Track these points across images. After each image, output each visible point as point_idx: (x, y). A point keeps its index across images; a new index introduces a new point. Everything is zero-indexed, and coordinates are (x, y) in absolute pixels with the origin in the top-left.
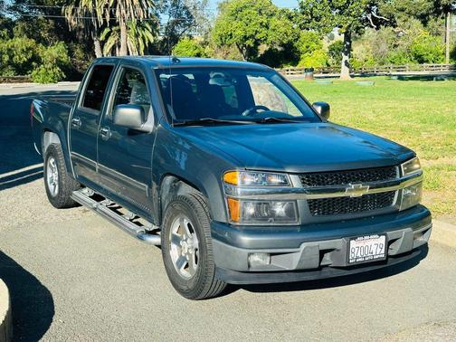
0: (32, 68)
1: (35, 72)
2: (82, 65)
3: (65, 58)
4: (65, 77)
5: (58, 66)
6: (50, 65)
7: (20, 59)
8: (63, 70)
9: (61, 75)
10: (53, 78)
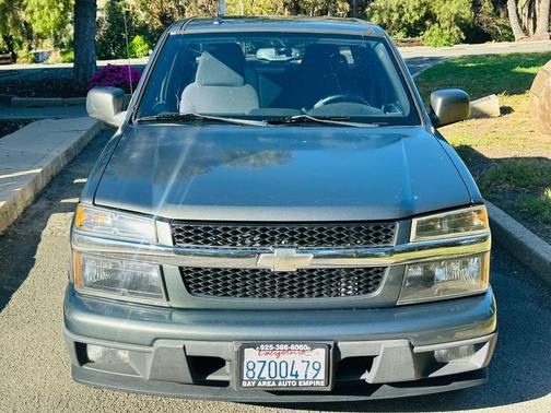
0: (425, 28)
1: (427, 33)
2: (488, 22)
3: (467, 14)
4: (464, 38)
5: (458, 24)
6: (447, 24)
7: (411, 18)
8: (463, 30)
9: (459, 36)
10: (449, 40)
